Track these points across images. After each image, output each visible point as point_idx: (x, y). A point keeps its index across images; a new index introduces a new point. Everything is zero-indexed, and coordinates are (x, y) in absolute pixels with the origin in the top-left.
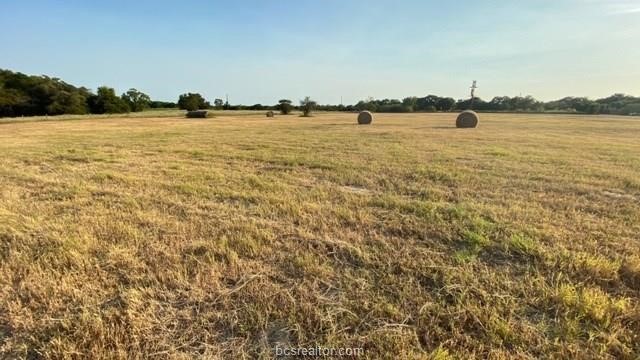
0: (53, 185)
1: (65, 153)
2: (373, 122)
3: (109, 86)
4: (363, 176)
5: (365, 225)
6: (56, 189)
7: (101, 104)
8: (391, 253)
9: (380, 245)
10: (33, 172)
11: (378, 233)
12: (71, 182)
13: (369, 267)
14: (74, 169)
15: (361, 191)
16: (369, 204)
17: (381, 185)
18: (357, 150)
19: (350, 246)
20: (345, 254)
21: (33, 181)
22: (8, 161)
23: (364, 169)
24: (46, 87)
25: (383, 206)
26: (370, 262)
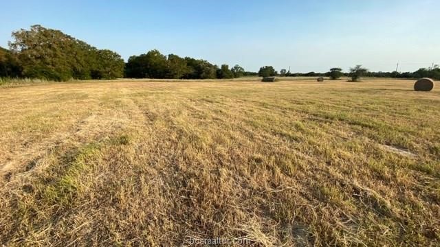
0: (200, 111)
1: (205, 98)
2: (433, 90)
3: (227, 64)
4: (409, 140)
5: (401, 184)
6: (200, 114)
7: (222, 73)
8: (427, 218)
9: (414, 206)
10: (192, 105)
11: (415, 195)
12: (206, 112)
13: (396, 220)
14: (207, 105)
15: (403, 153)
16: (411, 167)
17: (431, 152)
18: (409, 114)
19: (379, 196)
20: (372, 201)
21: (192, 109)
22: (185, 99)
23: (413, 133)
24: (201, 65)
25: (428, 172)
26: (399, 216)
